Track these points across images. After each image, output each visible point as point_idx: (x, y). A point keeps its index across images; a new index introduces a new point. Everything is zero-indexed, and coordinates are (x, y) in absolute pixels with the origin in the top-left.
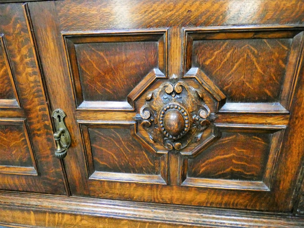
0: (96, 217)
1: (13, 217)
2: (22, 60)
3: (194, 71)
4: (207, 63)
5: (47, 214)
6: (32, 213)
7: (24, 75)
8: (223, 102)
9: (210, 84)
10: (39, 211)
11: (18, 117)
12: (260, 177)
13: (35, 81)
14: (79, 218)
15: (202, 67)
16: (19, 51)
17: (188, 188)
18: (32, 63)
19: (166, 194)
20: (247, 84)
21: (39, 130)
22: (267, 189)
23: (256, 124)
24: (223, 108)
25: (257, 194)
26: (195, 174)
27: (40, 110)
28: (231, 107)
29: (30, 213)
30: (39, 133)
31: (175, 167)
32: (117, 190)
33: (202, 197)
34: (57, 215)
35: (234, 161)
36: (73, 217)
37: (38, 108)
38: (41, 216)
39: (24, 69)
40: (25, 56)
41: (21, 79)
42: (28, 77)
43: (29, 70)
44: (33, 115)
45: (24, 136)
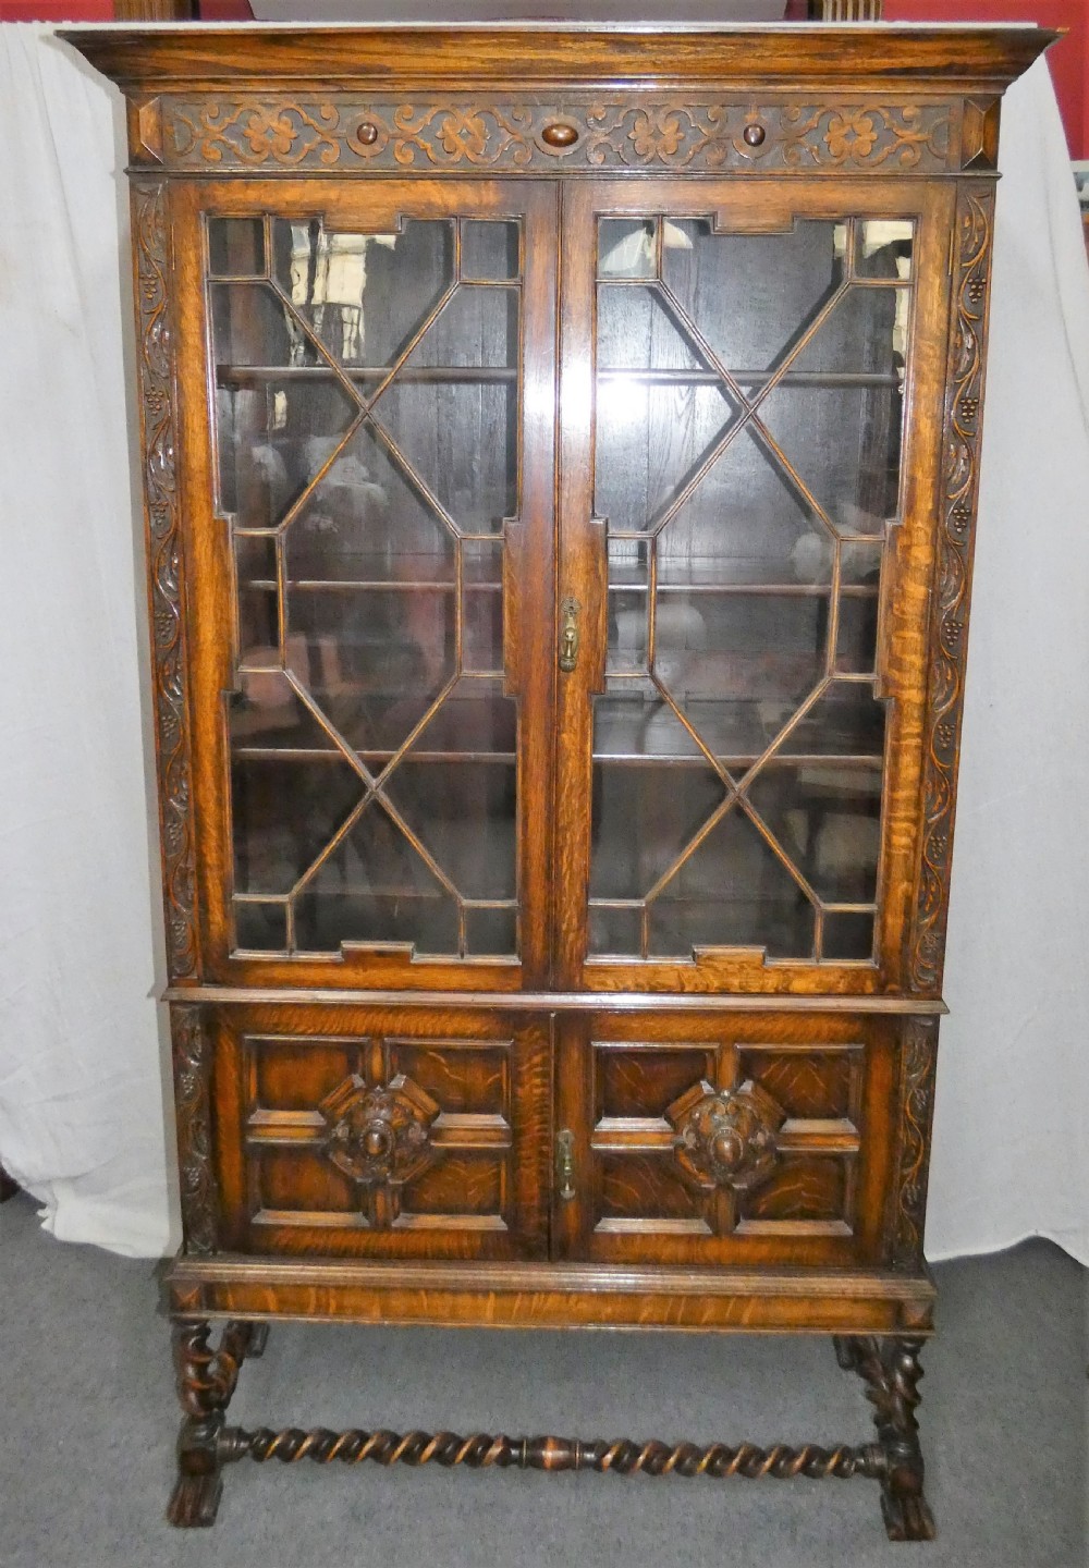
2: (530, 1068)
3: (748, 1086)
4: (764, 1076)
5: (520, 1296)
6: (492, 1296)
7: (527, 1087)
8: (783, 1121)
9: (766, 1102)
10: (507, 1292)
11: (500, 1140)
12: (838, 1216)
13: (543, 1094)
14: (574, 1298)
15: (758, 1081)
16: (530, 1059)
17: (742, 1238)
18: (545, 1075)
19: (712, 1249)
20: (810, 1099)
21: (529, 1158)
22: (848, 1231)
23: (824, 1146)
24: (785, 1127)
25: (836, 1242)
26: (753, 1215)
27: (539, 1131)
28: (792, 1126)
29: (489, 1295)
30: (526, 1162)
31: (725, 1207)
32: (637, 1248)
33: (763, 1250)
34: (536, 1297)
35: (804, 1194)
36: (564, 1297)
37: (537, 1127)
38: (505, 1302)
39: (531, 1078)
40: (537, 1065)
41: (520, 1091)
42: (533, 1089)
43: (538, 1081)
44: (522, 1139)
45: (498, 1165)
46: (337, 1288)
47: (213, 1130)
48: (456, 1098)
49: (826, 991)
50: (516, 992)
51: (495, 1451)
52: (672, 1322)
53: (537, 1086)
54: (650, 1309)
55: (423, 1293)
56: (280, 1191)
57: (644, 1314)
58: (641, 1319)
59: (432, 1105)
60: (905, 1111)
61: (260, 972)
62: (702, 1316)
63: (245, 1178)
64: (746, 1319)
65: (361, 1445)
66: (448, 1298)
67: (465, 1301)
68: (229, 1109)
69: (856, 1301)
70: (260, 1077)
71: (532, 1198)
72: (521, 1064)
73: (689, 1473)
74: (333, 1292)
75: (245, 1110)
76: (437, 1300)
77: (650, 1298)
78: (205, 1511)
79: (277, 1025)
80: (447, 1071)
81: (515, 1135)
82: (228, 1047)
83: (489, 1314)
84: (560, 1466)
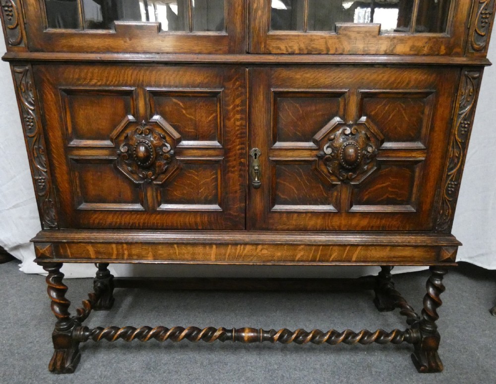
0: (277, 245)
1: (194, 254)
2: (234, 108)
3: (364, 119)
4: (373, 113)
5: (230, 246)
6: (214, 246)
7: (232, 120)
8: (382, 142)
9: (374, 129)
10: (222, 245)
11: (217, 155)
12: (407, 202)
13: (241, 125)
14: (260, 247)
15: (369, 117)
16: (234, 101)
17: (355, 214)
18: (242, 112)
19: (336, 222)
20: (399, 128)
21: (234, 167)
22: (413, 210)
23: (405, 157)
24: (383, 146)
25: (407, 215)
27: (239, 149)
28: (388, 145)
29: (212, 247)
30: (233, 170)
31: (345, 195)
32: (294, 221)
33: (364, 222)
34: (239, 246)
35: (389, 189)
36: (254, 247)
37: (238, 147)
38: (222, 250)
39: (234, 115)
40: (238, 106)
41: (229, 124)
42: (236, 121)
43: (238, 116)
44: (231, 154)
45: (216, 174)
46: (127, 243)
47: (48, 151)
48: (190, 129)
49: (416, 53)
50: (225, 53)
51: (217, 334)
52: (314, 261)
53: (238, 120)
54: (302, 253)
55: (175, 246)
56: (92, 191)
57: (298, 257)
58: (297, 258)
59: (176, 135)
60: (455, 135)
61: (64, 41)
62: (330, 256)
63: (71, 182)
64: (354, 259)
65: (148, 332)
66: (190, 249)
67: (200, 250)
68: (56, 136)
69: (416, 247)
70: (73, 118)
71: (236, 192)
72: (229, 105)
73: (319, 343)
74: (125, 246)
75: (67, 138)
76: (184, 250)
77: (302, 246)
78: (68, 365)
79: (78, 79)
80: (184, 112)
81: (225, 151)
82: (50, 96)
83: (213, 257)
84: (252, 340)
